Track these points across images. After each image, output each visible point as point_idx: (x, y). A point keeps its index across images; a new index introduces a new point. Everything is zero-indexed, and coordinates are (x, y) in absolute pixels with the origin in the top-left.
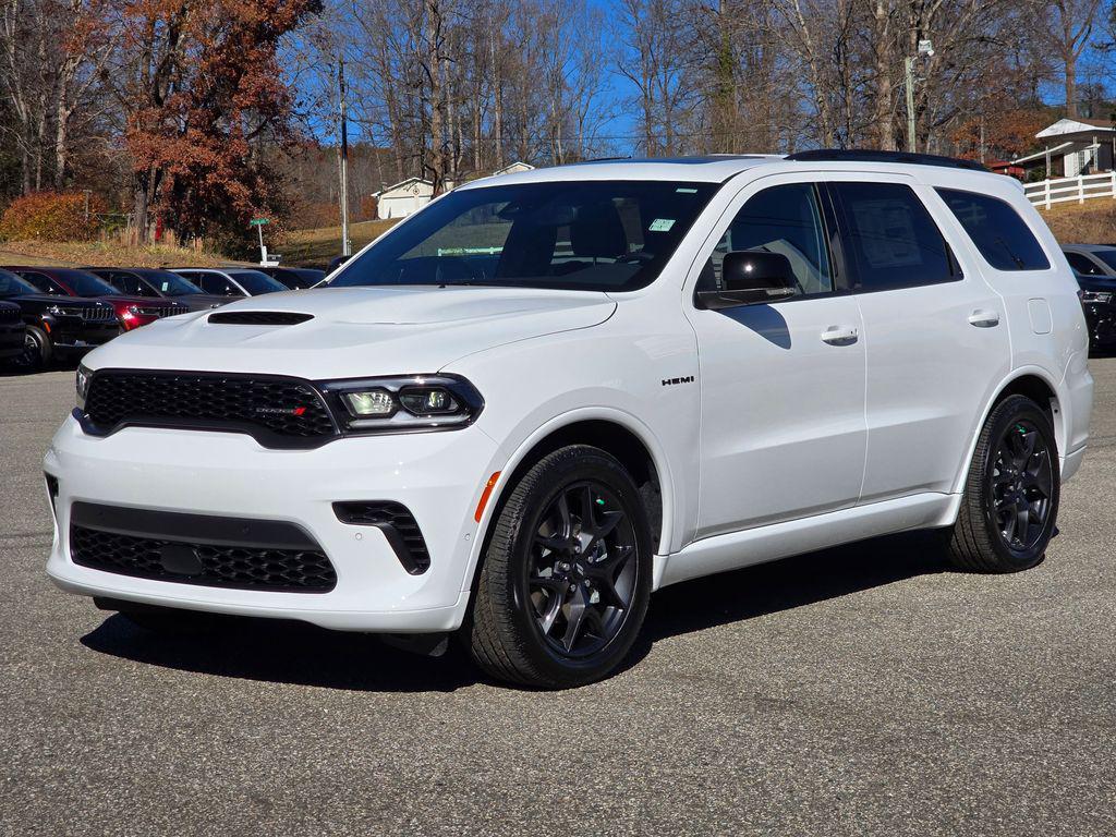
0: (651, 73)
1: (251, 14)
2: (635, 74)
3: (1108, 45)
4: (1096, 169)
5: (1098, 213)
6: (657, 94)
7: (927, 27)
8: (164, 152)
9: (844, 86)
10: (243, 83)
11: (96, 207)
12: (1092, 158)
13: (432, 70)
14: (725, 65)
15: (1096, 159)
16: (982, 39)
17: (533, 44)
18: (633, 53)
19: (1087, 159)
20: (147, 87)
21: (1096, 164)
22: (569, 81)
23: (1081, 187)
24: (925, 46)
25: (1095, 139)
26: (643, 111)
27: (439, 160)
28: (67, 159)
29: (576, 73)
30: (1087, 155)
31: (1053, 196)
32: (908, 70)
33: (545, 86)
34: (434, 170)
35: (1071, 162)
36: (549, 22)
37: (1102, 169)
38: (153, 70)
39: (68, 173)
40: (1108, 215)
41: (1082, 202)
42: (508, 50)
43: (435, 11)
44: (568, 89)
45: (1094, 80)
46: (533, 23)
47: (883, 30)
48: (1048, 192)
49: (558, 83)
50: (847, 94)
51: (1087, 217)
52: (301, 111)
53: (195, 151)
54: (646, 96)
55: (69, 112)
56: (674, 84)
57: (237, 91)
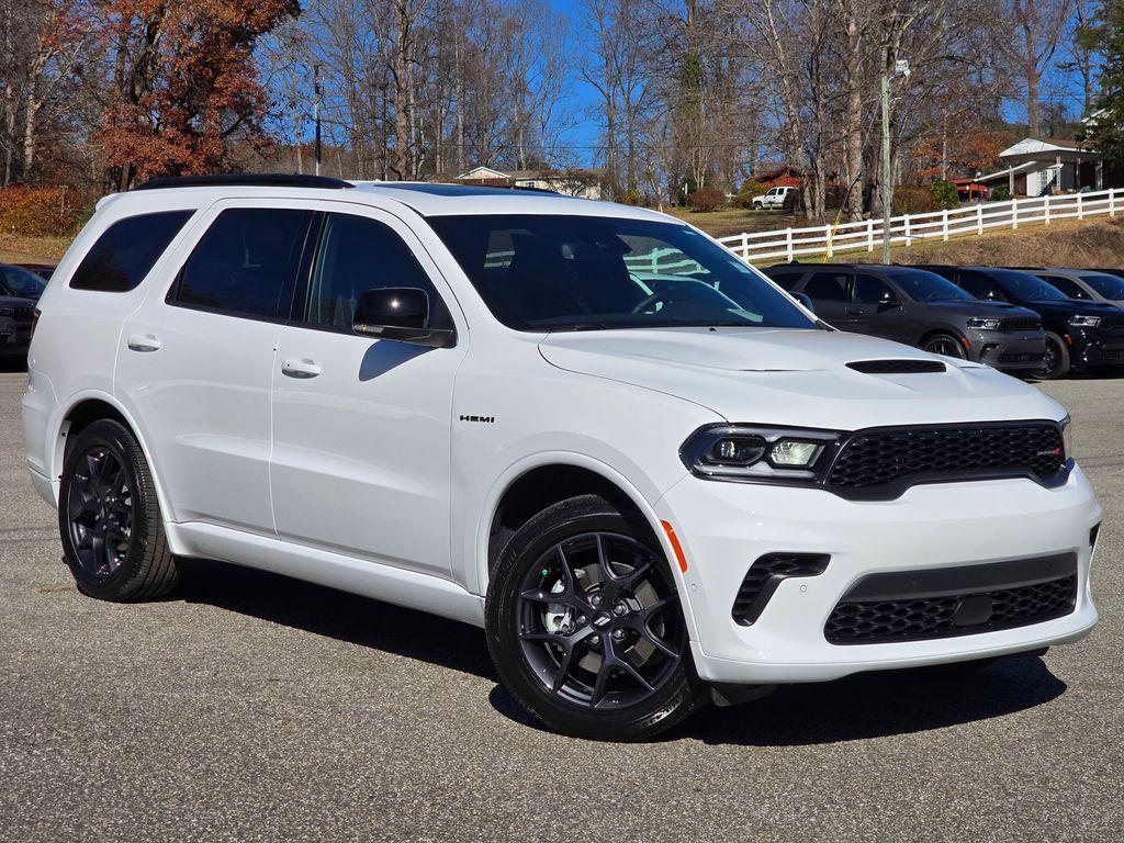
0: (615, 81)
1: (230, 15)
2: (599, 81)
3: (1071, 65)
4: (1058, 188)
5: (1065, 234)
6: (620, 101)
7: (898, 44)
8: (139, 149)
9: (816, 100)
10: (219, 82)
11: (72, 202)
12: (1055, 178)
13: (399, 72)
14: (690, 75)
15: (1058, 180)
16: (951, 58)
17: (496, 47)
18: (598, 61)
19: (1050, 178)
20: (120, 83)
21: (1059, 184)
22: (531, 87)
23: (1047, 207)
24: (902, 66)
25: (1058, 159)
26: (605, 118)
27: (403, 163)
28: (36, 153)
29: (540, 78)
30: (1050, 174)
31: (1020, 216)
32: (884, 89)
33: (507, 91)
34: (398, 172)
35: (1034, 182)
36: (512, 26)
37: (1064, 190)
38: (128, 67)
39: (36, 166)
40: (1074, 236)
41: (1048, 222)
42: (473, 53)
43: (403, 13)
44: (530, 94)
45: (1056, 100)
46: (497, 26)
47: (854, 47)
48: (1015, 211)
49: (520, 88)
50: (818, 110)
51: (1053, 237)
52: (274, 110)
53: (170, 150)
54: (609, 103)
55: (38, 106)
56: (637, 92)
57: (214, 90)
